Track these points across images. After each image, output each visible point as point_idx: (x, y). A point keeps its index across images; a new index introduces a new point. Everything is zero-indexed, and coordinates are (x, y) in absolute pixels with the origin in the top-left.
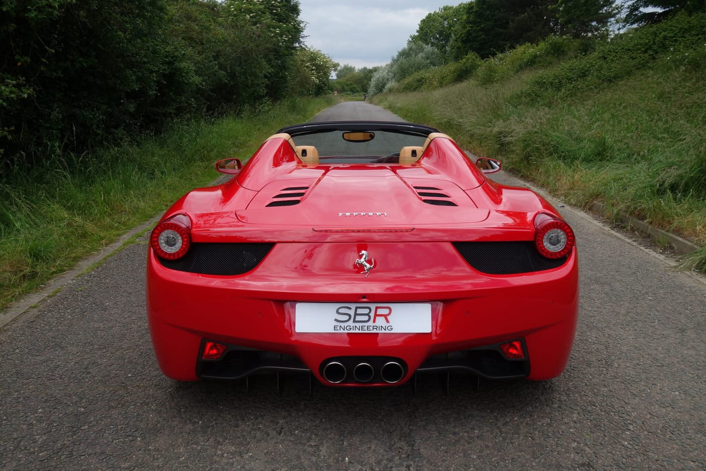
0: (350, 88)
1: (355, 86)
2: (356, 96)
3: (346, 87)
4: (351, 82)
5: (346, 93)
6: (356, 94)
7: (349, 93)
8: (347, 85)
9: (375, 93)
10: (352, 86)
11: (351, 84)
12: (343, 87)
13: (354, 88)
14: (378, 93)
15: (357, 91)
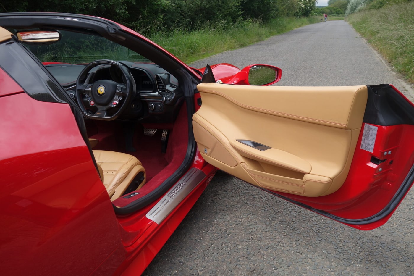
0: (336, 11)
1: (340, 9)
2: (340, 17)
3: (333, 11)
4: (338, 7)
5: (333, 15)
6: (340, 15)
7: (335, 15)
8: (334, 9)
9: (350, 13)
10: (338, 10)
11: (337, 9)
12: (331, 11)
13: (339, 11)
14: (351, 13)
15: (341, 13)
